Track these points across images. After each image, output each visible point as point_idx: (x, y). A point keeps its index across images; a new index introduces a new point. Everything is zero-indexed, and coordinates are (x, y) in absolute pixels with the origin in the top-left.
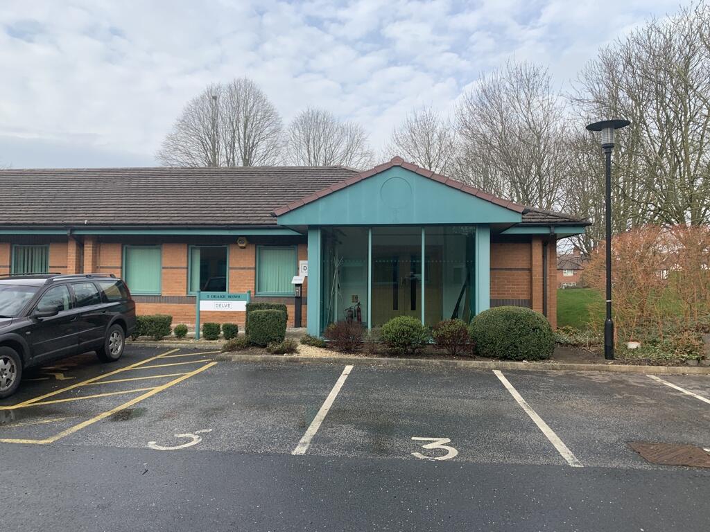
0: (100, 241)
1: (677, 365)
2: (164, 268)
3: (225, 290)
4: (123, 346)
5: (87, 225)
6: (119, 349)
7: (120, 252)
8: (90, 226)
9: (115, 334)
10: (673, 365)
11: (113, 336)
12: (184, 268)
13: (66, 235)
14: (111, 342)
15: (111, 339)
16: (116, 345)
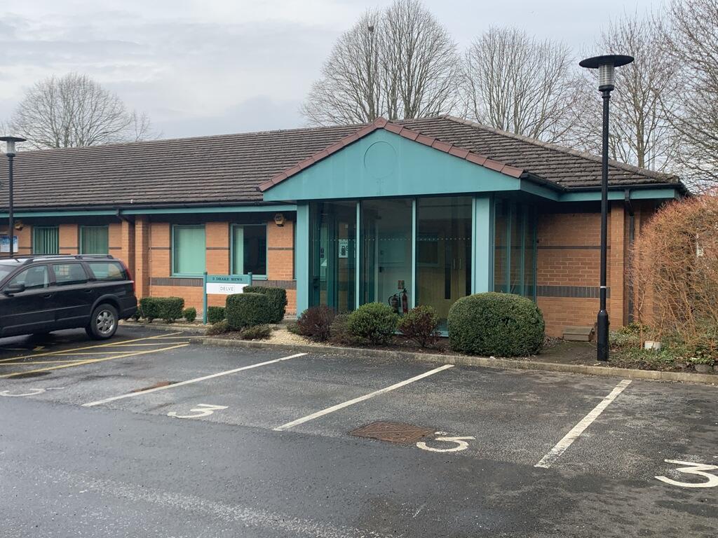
0: (150, 221)
1: (678, 369)
2: (208, 249)
3: (265, 274)
4: (116, 326)
5: (134, 204)
6: (111, 328)
7: (168, 232)
8: (137, 206)
9: (105, 314)
10: (670, 370)
11: (102, 314)
12: (225, 249)
13: (115, 215)
14: (99, 321)
15: (100, 317)
16: (106, 322)
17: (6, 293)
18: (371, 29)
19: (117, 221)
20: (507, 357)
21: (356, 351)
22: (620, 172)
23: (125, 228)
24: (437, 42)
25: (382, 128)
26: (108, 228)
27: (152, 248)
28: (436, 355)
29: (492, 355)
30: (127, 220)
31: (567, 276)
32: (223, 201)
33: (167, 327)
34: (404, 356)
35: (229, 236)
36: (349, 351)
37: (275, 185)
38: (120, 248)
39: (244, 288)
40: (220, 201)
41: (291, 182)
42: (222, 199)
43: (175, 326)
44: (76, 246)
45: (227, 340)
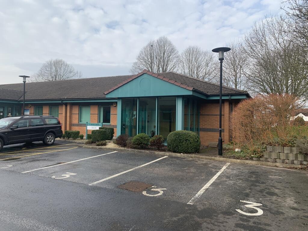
0: (72, 105)
1: (247, 159)
2: (91, 114)
3: (110, 123)
4: (54, 140)
5: (66, 99)
6: (52, 141)
7: (78, 109)
8: (67, 99)
9: (50, 136)
10: (244, 160)
11: (49, 137)
12: (96, 114)
13: (60, 103)
14: (48, 139)
15: (48, 137)
16: (50, 139)
17: (11, 129)
18: (152, 46)
19: (61, 104)
20: (187, 153)
21: (135, 151)
22: (228, 90)
23: (64, 107)
24: (173, 50)
25: (146, 73)
26: (59, 107)
27: (73, 114)
28: (162, 152)
29: (182, 153)
30: (64, 104)
31: (210, 125)
32: (96, 98)
33: (74, 141)
34: (151, 153)
35: (98, 110)
36: (132, 151)
37: (110, 92)
38: (62, 114)
39: (99, 128)
40: (94, 98)
41: (115, 91)
42: (95, 97)
43: (76, 141)
44: (48, 113)
45: (91, 146)
